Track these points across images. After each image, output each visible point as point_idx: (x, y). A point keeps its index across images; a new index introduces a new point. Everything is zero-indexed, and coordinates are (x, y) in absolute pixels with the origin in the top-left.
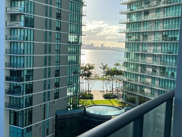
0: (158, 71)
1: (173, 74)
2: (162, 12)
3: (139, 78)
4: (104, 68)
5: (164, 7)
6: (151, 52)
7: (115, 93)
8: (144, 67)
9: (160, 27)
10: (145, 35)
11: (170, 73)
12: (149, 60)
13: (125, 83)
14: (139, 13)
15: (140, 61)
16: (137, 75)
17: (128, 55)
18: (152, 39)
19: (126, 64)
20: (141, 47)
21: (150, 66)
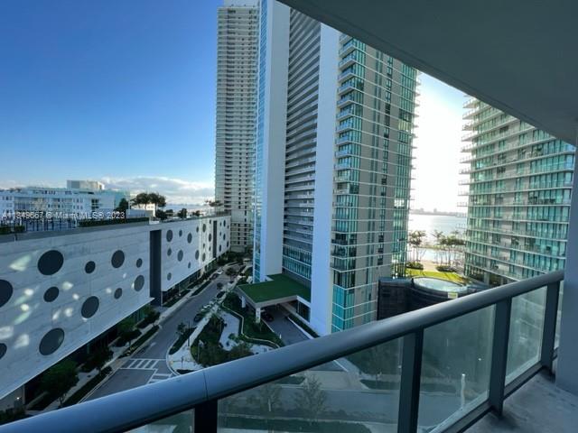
0: (521, 243)
1: (549, 249)
2: (528, 168)
3: (490, 250)
4: (438, 236)
5: (531, 161)
6: (510, 219)
7: (453, 266)
8: (497, 237)
9: (525, 187)
10: (499, 198)
11: (543, 247)
12: (506, 229)
13: (468, 255)
14: (489, 172)
15: (492, 229)
16: (486, 247)
17: (472, 221)
18: (509, 202)
19: (470, 233)
20: (492, 213)
21: (508, 237)
